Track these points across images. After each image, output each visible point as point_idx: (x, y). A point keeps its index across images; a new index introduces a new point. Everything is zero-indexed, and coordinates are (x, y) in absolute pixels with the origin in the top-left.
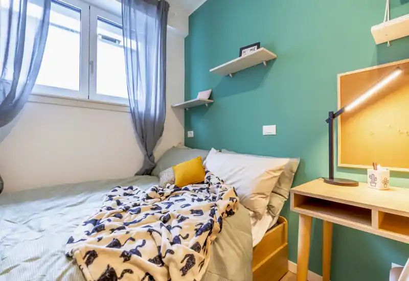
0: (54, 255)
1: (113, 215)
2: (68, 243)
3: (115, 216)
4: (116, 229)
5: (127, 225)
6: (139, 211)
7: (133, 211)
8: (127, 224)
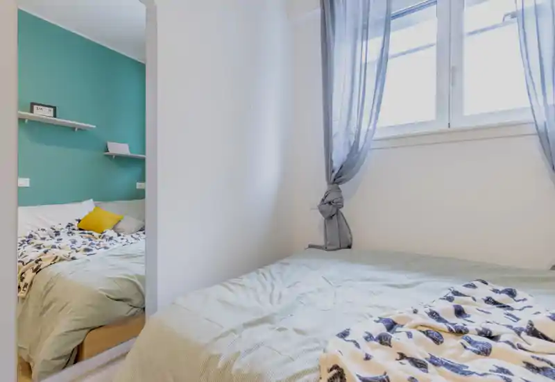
0: (316, 341)
1: (425, 329)
2: (338, 335)
3: (427, 333)
4: (407, 358)
5: (435, 365)
6: (486, 352)
7: (470, 342)
8: (435, 362)
